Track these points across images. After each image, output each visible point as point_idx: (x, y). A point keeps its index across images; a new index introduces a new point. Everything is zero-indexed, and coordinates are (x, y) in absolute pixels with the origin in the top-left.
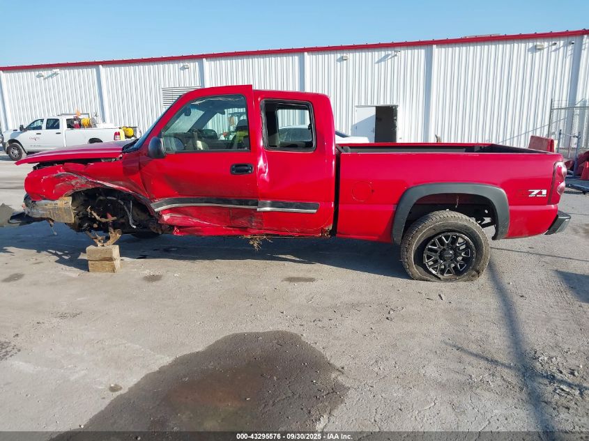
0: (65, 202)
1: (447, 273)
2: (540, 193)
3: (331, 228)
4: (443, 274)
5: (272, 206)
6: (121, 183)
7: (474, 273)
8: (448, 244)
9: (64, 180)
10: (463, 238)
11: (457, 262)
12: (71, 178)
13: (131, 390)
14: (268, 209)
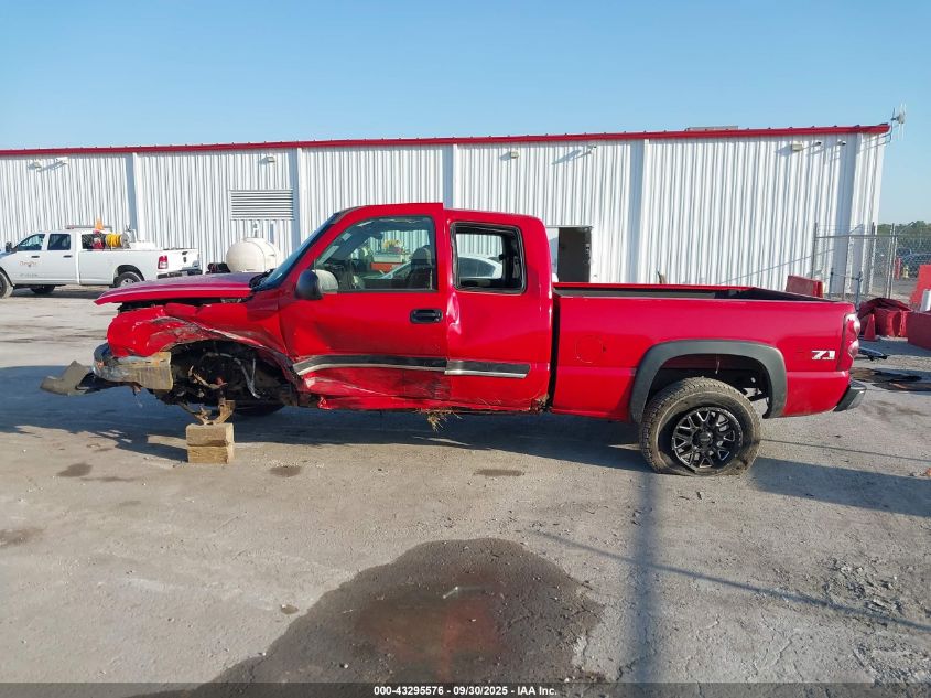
0: (161, 360)
1: (704, 464)
2: (827, 355)
3: (544, 398)
4: (697, 466)
5: (465, 368)
6: (249, 333)
7: (740, 463)
8: (704, 423)
9: (164, 328)
10: (724, 415)
11: (717, 448)
12: (174, 326)
13: (311, 611)
14: (459, 372)
